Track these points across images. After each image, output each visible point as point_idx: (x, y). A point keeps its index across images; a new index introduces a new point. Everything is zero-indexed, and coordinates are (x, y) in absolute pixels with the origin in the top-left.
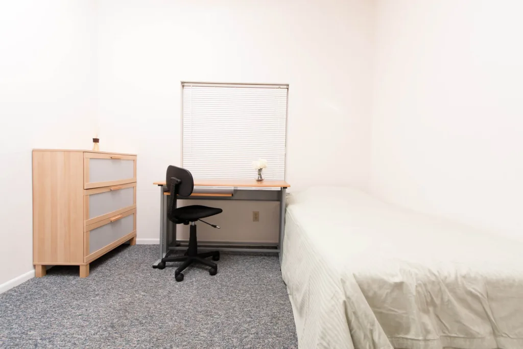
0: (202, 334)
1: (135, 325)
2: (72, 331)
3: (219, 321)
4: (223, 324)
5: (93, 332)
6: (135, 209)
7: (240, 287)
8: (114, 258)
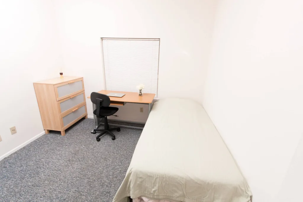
0: (100, 168)
1: (77, 161)
2: (55, 161)
3: (108, 163)
4: (109, 165)
5: (62, 162)
6: (85, 103)
7: (124, 147)
8: (77, 126)
